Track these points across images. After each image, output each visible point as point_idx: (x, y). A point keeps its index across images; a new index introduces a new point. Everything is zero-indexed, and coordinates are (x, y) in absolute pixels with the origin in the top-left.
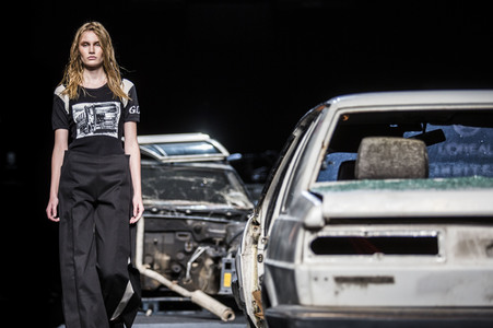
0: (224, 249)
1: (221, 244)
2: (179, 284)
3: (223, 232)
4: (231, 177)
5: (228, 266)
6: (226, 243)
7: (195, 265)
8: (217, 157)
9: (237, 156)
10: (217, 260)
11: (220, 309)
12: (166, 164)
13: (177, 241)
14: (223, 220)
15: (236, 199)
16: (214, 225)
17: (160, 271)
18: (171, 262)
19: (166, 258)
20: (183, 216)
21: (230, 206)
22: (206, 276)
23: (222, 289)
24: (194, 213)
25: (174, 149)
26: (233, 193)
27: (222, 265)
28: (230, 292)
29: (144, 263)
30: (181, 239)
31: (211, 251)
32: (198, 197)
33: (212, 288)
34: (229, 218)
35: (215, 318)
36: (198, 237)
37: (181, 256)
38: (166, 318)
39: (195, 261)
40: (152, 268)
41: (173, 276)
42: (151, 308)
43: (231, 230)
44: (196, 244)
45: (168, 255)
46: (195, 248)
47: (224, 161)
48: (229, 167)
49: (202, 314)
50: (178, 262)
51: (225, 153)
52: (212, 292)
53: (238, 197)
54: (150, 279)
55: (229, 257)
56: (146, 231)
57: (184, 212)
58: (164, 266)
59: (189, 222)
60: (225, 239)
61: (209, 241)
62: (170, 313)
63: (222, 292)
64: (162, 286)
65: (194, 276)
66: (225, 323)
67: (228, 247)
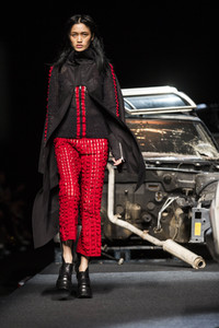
0: (193, 199)
1: (191, 193)
2: (149, 233)
3: (193, 182)
4: (199, 128)
5: (198, 215)
6: (195, 193)
7: (165, 214)
8: (185, 109)
9: (203, 106)
10: (187, 209)
11: (190, 257)
12: (135, 117)
13: (147, 191)
14: (192, 170)
15: (204, 149)
16: (184, 176)
17: (131, 221)
18: (142, 212)
19: (137, 208)
20: (152, 167)
21: (199, 157)
22: (176, 225)
23: (193, 237)
24: (164, 164)
25: (142, 101)
26: (201, 144)
27: (192, 215)
28: (202, 240)
29: (115, 214)
30: (152, 189)
31: (181, 201)
32: (168, 149)
33: (183, 237)
34: (198, 168)
35: (185, 266)
36: (168, 188)
37: (151, 206)
38: (138, 266)
39: (165, 211)
40: (123, 218)
41: (144, 226)
42: (123, 256)
43: (200, 180)
44: (165, 195)
45: (138, 205)
46: (165, 198)
47: (192, 113)
48: (197, 119)
49: (173, 262)
50: (149, 212)
51: (193, 105)
52: (182, 241)
53: (206, 148)
54: (121, 228)
55: (199, 207)
56: (116, 182)
57: (154, 163)
58: (135, 216)
59: (159, 173)
60: (194, 189)
61: (179, 191)
62: (141, 261)
63: (192, 241)
64: (134, 234)
65: (165, 225)
66: (196, 271)
67: (198, 198)
